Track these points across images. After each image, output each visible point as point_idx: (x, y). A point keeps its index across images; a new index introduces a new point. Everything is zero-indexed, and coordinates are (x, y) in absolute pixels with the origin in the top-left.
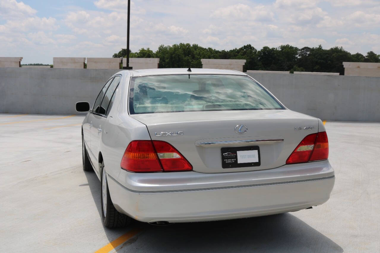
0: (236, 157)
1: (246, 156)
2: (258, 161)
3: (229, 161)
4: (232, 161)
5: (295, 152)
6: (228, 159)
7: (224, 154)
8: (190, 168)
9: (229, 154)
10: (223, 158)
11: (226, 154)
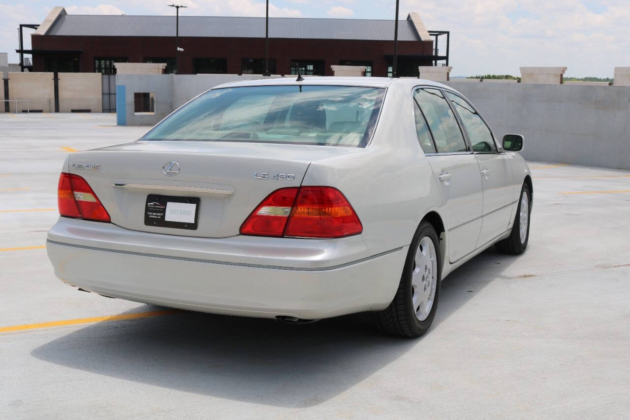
0: (164, 211)
1: (178, 210)
2: (193, 222)
3: (153, 215)
4: (157, 216)
5: (254, 214)
6: (152, 211)
7: (149, 204)
8: (106, 219)
9: (155, 205)
10: (147, 209)
11: (152, 204)
